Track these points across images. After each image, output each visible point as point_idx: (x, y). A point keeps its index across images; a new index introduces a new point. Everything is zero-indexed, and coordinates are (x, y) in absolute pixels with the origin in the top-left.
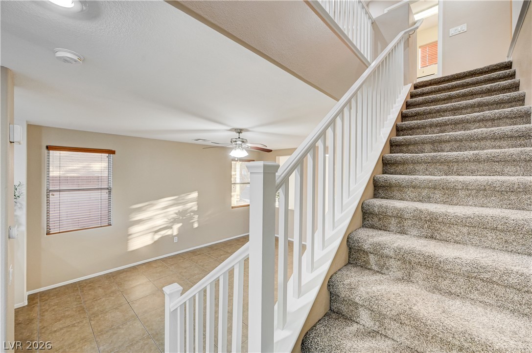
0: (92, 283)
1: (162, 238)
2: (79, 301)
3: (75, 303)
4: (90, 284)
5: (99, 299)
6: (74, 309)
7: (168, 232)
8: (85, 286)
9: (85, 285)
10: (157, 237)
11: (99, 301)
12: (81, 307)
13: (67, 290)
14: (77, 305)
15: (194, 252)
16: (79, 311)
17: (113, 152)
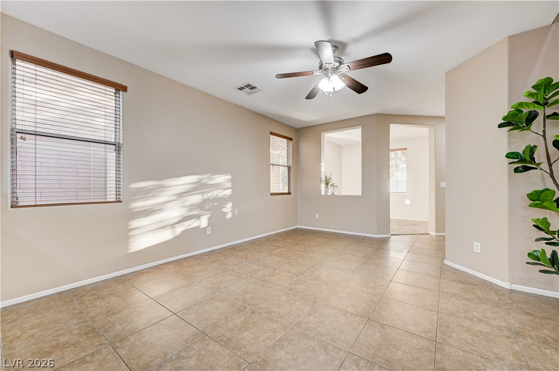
0: (96, 290)
1: (187, 230)
2: (81, 318)
3: (75, 321)
4: (92, 292)
5: (118, 313)
6: (76, 332)
7: (194, 223)
8: (85, 295)
9: (84, 293)
10: (179, 229)
11: (119, 315)
12: (88, 326)
13: (53, 303)
14: (77, 324)
15: (233, 248)
16: (86, 334)
17: (124, 89)
